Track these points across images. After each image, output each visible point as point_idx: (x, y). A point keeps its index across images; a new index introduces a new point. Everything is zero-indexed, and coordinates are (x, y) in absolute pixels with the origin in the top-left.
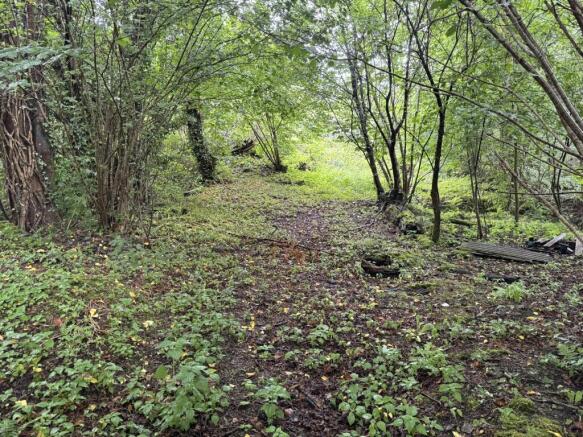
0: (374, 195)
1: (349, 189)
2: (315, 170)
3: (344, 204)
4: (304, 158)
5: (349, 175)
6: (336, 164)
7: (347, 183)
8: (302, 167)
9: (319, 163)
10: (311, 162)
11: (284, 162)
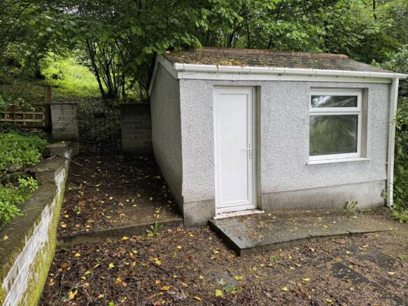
0: (99, 94)
1: (86, 91)
2: (63, 79)
3: (84, 98)
4: (56, 71)
5: (86, 84)
6: (77, 77)
7: (85, 88)
8: (55, 77)
9: (65, 75)
10: (61, 75)
11: (43, 73)
